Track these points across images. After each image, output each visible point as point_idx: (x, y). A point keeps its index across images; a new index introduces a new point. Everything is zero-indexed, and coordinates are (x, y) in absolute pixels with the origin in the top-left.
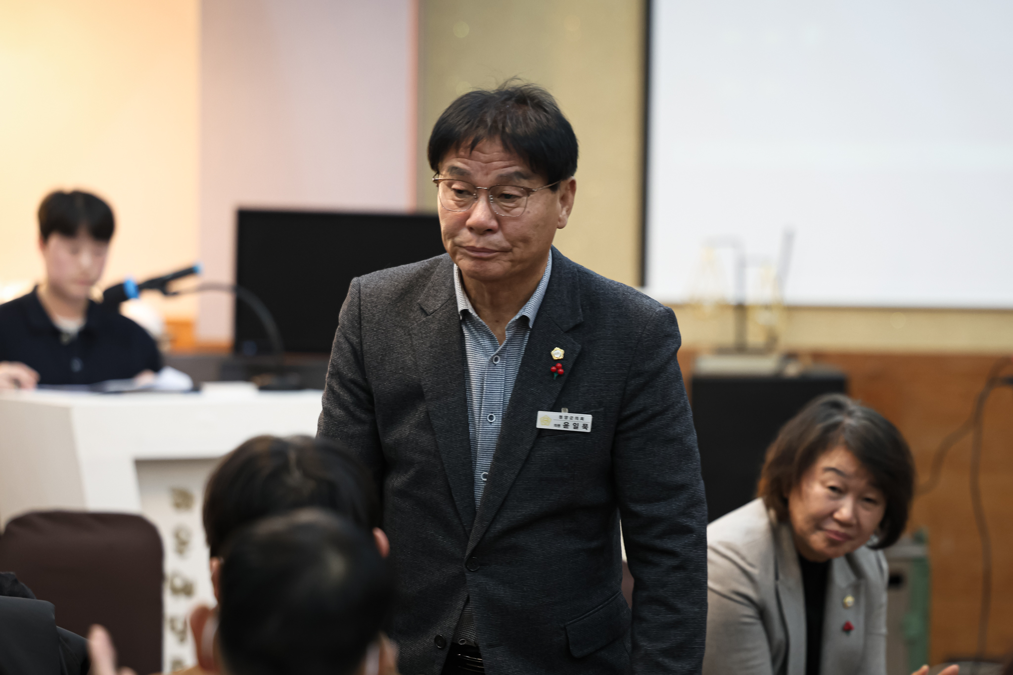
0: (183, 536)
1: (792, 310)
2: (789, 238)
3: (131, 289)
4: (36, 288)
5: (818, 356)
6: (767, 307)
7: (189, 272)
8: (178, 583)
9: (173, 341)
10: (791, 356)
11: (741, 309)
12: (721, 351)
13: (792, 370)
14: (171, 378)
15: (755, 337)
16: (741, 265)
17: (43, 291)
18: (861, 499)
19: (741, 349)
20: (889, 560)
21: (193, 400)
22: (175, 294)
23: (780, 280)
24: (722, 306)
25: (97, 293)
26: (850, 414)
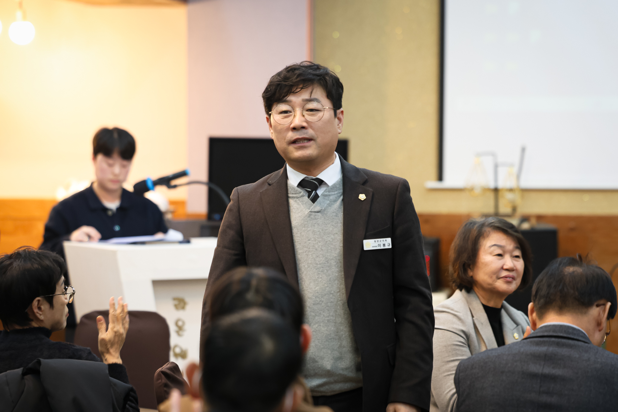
0: (180, 323)
3: (150, 184)
4: (92, 184)
5: (540, 217)
6: (511, 190)
7: (183, 174)
8: (178, 350)
9: (173, 212)
10: (525, 218)
11: (496, 191)
13: (526, 227)
14: (174, 235)
15: (504, 207)
16: (496, 166)
17: (95, 186)
21: (185, 246)
22: (175, 186)
23: (518, 174)
24: (485, 189)
25: (129, 187)
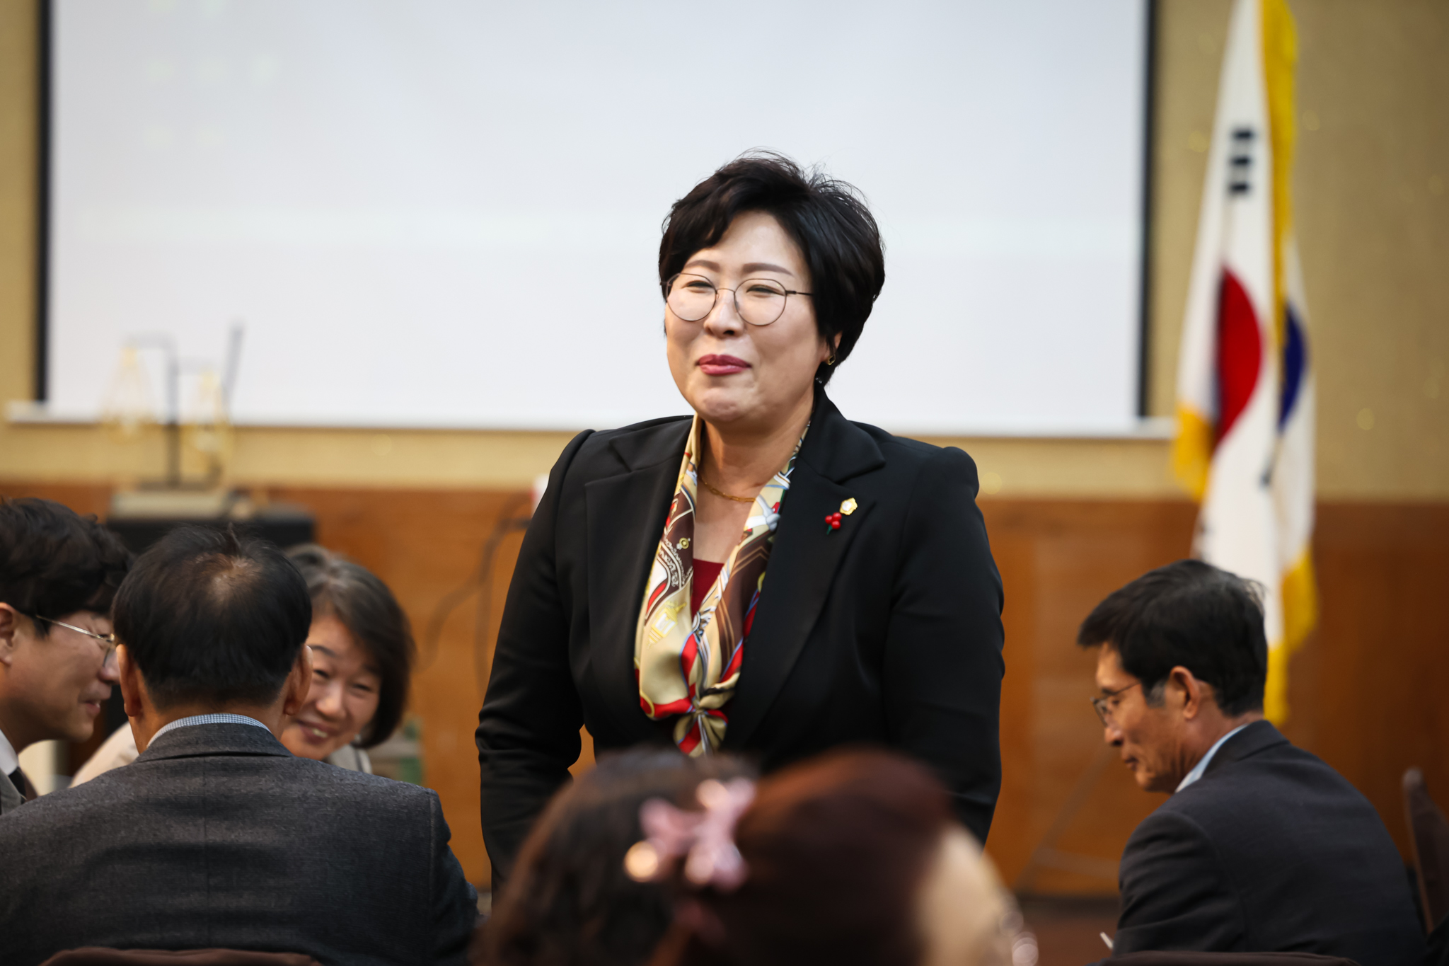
1: (243, 432)
2: (237, 336)
5: (276, 492)
6: (208, 428)
10: (240, 492)
11: (173, 430)
12: (147, 486)
13: (242, 510)
15: (192, 467)
16: (173, 372)
18: (352, 685)
19: (174, 483)
20: (373, 761)
23: (226, 391)
24: (148, 427)
26: (334, 572)
